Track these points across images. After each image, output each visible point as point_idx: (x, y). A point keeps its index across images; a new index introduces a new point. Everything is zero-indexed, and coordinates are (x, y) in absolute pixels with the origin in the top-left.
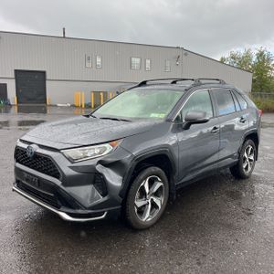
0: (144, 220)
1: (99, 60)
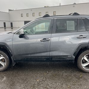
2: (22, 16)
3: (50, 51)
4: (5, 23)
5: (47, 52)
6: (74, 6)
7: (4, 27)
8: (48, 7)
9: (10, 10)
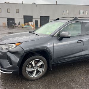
0: (32, 77)
1: (67, 12)
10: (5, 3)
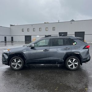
0: (15, 68)
2: (23, 31)
3: (49, 57)
4: (5, 38)
5: (47, 57)
6: (71, 23)
7: (4, 41)
8: (47, 23)
9: (11, 25)
10: (45, 23)
